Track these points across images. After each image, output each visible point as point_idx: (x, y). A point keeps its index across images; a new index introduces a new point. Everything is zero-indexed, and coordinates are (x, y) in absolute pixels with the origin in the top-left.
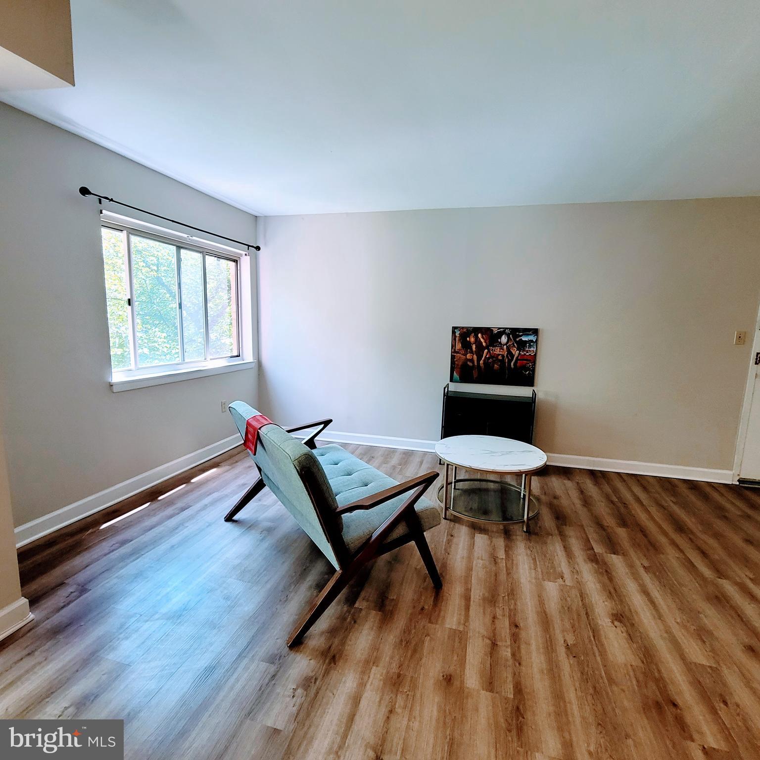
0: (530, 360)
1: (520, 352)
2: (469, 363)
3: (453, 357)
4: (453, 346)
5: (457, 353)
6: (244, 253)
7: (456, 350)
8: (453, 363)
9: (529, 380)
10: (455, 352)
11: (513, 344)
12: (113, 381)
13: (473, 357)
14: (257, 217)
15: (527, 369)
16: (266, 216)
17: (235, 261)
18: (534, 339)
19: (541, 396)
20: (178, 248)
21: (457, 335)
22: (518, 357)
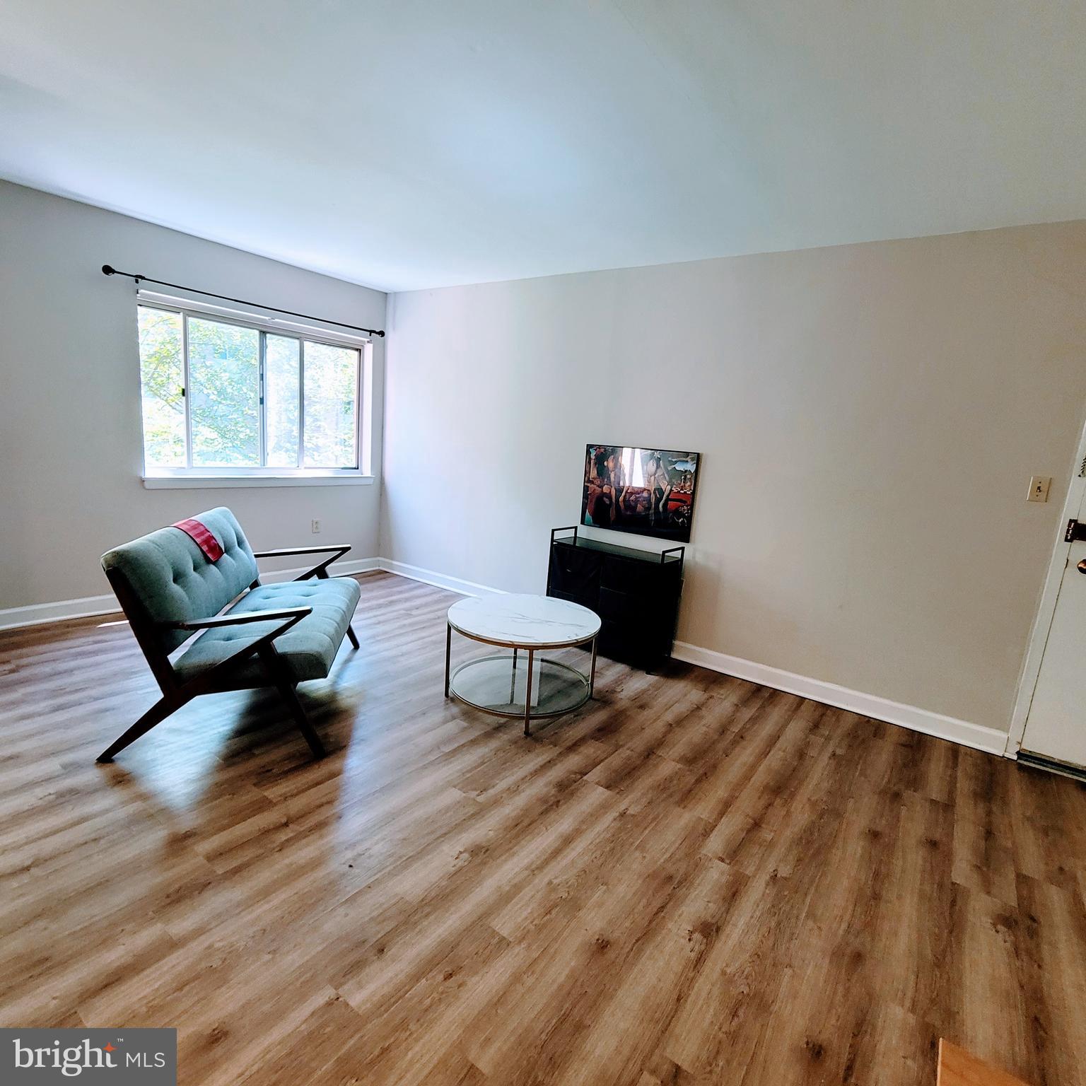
0: (685, 502)
1: (672, 488)
2: (605, 499)
3: (586, 489)
4: (587, 473)
5: (592, 482)
6: (366, 340)
7: (591, 479)
8: (585, 496)
9: (682, 532)
10: (589, 481)
11: (663, 474)
12: (146, 477)
13: (611, 490)
14: (386, 294)
15: (681, 515)
16: (395, 293)
17: (357, 350)
18: (691, 467)
19: (699, 558)
20: (263, 333)
21: (593, 456)
22: (669, 494)
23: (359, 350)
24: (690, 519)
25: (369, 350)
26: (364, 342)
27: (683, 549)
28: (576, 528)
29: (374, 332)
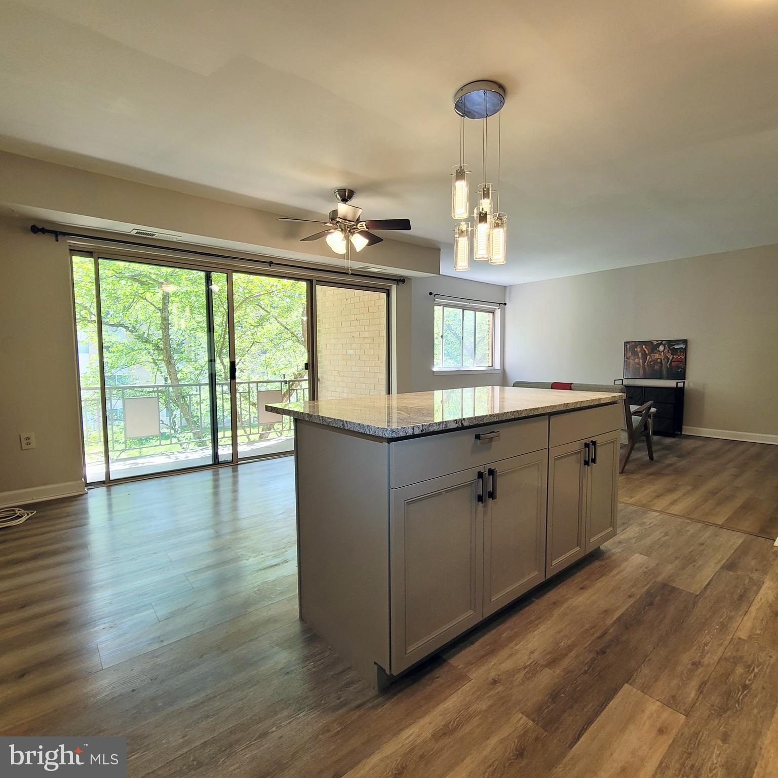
0: (681, 362)
1: (673, 356)
2: (637, 365)
3: (626, 362)
4: (626, 354)
7: (628, 357)
8: (625, 365)
9: (681, 375)
11: (668, 351)
12: (434, 371)
13: (639, 361)
14: (505, 286)
15: (680, 368)
16: (510, 286)
17: (492, 312)
18: (684, 347)
19: (691, 385)
20: (463, 310)
21: (628, 347)
22: (672, 359)
23: (492, 313)
24: (685, 369)
25: (498, 313)
26: (496, 309)
27: (684, 382)
28: (622, 380)
29: (502, 304)
